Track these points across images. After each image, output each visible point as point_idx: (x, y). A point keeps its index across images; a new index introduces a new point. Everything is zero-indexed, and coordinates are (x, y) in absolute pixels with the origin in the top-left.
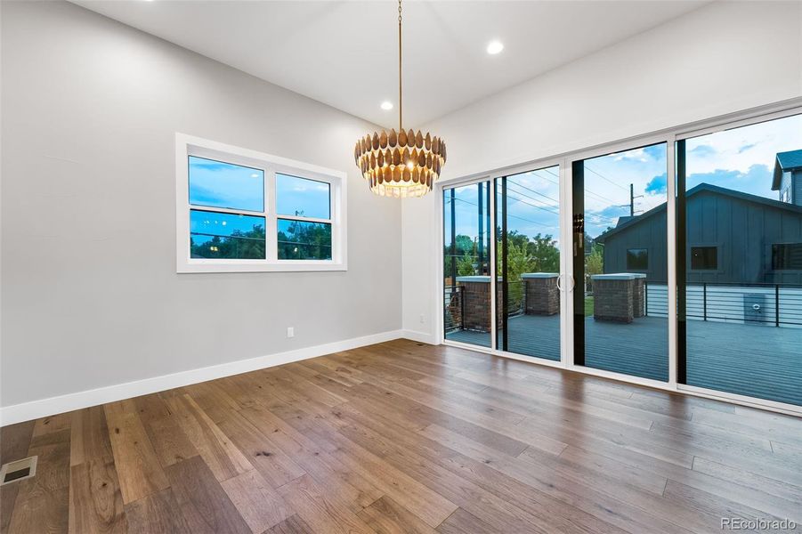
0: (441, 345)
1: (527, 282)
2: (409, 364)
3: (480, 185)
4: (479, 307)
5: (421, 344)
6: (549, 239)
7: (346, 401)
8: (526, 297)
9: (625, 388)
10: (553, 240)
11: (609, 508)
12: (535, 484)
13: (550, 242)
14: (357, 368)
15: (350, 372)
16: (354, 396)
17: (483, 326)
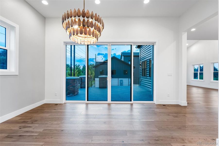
0: (65, 103)
1: (81, 79)
2: (58, 114)
3: (71, 46)
4: (72, 87)
5: (56, 105)
6: (79, 66)
7: (42, 143)
8: (81, 83)
9: (125, 105)
10: (80, 66)
11: (157, 139)
12: (140, 142)
13: (79, 67)
14: (32, 123)
15: (30, 127)
16: (44, 138)
17: (73, 94)
